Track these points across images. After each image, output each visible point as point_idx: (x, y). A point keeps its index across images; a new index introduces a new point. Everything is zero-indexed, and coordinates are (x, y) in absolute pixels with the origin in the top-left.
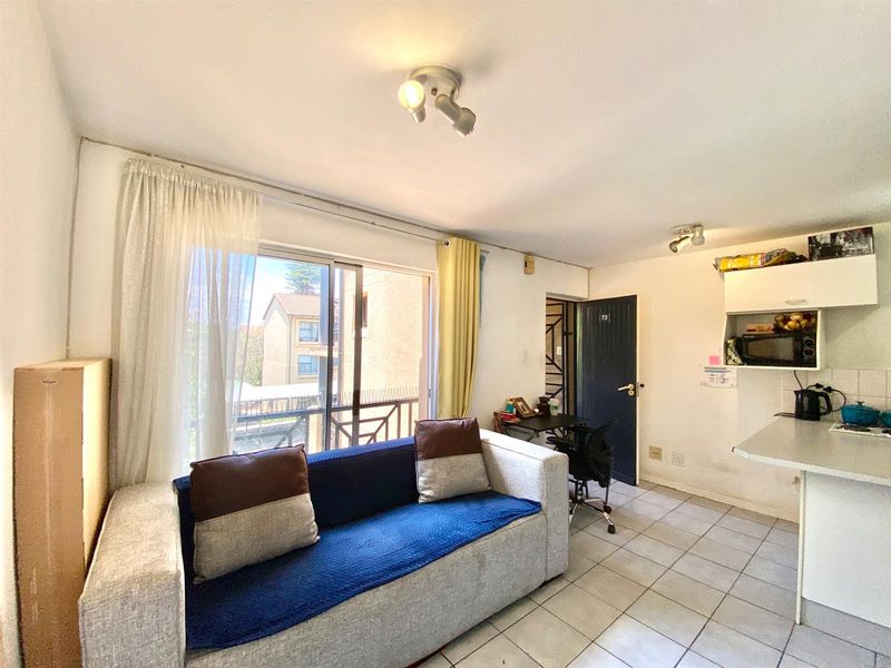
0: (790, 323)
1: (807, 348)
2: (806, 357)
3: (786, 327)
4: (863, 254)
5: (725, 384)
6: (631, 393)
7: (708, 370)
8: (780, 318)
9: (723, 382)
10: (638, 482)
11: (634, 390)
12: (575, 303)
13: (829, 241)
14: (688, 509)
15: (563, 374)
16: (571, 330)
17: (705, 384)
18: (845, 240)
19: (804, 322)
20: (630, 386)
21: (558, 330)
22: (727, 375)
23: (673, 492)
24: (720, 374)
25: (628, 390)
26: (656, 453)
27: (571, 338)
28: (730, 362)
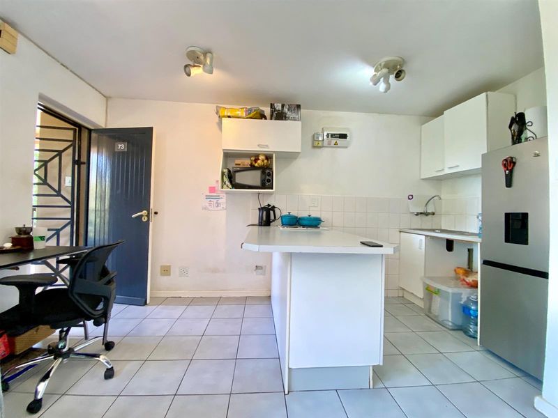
0: (259, 162)
1: (268, 178)
2: (267, 184)
3: (256, 165)
4: (295, 120)
5: (219, 208)
6: (145, 219)
7: (208, 197)
8: (253, 159)
9: (218, 206)
10: (148, 301)
11: (148, 216)
12: (90, 131)
13: (280, 108)
14: (192, 311)
15: (72, 207)
16: (84, 159)
17: (205, 208)
18: (288, 110)
19: (266, 161)
20: (144, 213)
21: (67, 158)
22: (220, 201)
23: (178, 300)
24: (215, 200)
25: (142, 216)
26: (166, 271)
27: (84, 167)
28: (225, 186)
